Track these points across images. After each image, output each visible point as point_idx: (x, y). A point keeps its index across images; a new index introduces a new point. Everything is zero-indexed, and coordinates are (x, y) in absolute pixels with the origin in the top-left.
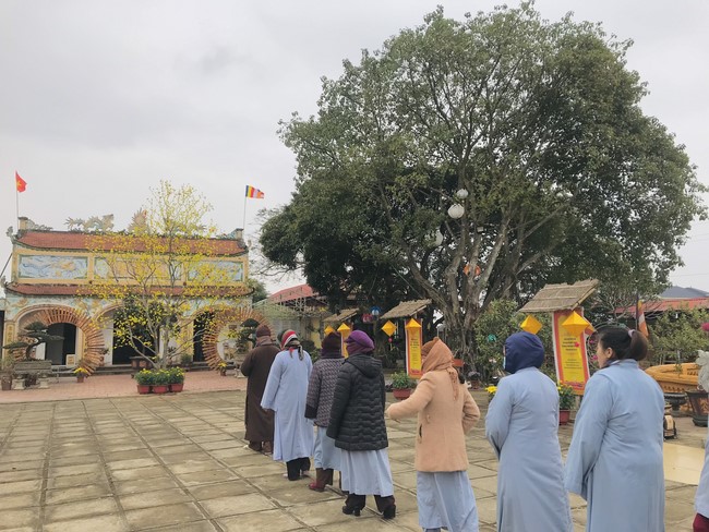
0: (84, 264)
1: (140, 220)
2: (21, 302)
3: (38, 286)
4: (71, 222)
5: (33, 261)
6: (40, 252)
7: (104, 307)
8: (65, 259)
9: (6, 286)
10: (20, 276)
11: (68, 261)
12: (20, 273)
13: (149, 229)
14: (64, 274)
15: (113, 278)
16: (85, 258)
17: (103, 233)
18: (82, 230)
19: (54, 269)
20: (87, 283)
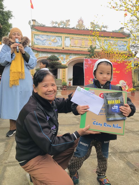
0: (60, 40)
1: (81, 22)
2: (36, 55)
4: (53, 23)
5: (40, 37)
6: (42, 33)
7: (71, 59)
8: (53, 37)
11: (53, 38)
12: (34, 43)
13: (84, 27)
14: (52, 44)
15: (73, 47)
16: (61, 37)
17: (66, 28)
18: (57, 26)
19: (48, 41)
20: (62, 49)
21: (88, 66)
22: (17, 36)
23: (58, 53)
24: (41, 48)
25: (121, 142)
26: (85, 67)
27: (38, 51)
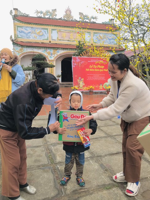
0: (47, 32)
1: (68, 12)
2: (21, 50)
3: (27, 42)
4: (37, 12)
5: (23, 30)
6: (26, 25)
7: (58, 54)
8: (38, 29)
9: (13, 41)
10: (18, 38)
11: (39, 31)
12: (18, 36)
13: (72, 17)
14: (38, 37)
15: (60, 40)
16: (47, 29)
17: (52, 19)
18: (43, 16)
19: (33, 34)
20: (48, 42)
21: (76, 65)
22: (4, 56)
23: (44, 47)
24: (26, 42)
25: (99, 147)
26: (73, 65)
27: (22, 46)
